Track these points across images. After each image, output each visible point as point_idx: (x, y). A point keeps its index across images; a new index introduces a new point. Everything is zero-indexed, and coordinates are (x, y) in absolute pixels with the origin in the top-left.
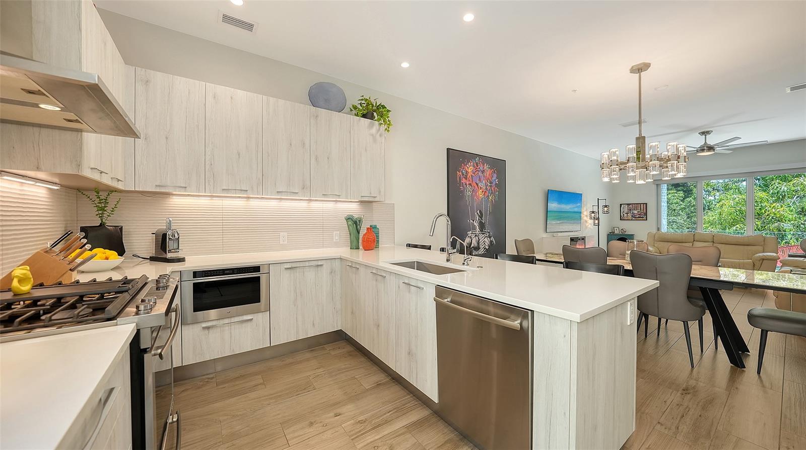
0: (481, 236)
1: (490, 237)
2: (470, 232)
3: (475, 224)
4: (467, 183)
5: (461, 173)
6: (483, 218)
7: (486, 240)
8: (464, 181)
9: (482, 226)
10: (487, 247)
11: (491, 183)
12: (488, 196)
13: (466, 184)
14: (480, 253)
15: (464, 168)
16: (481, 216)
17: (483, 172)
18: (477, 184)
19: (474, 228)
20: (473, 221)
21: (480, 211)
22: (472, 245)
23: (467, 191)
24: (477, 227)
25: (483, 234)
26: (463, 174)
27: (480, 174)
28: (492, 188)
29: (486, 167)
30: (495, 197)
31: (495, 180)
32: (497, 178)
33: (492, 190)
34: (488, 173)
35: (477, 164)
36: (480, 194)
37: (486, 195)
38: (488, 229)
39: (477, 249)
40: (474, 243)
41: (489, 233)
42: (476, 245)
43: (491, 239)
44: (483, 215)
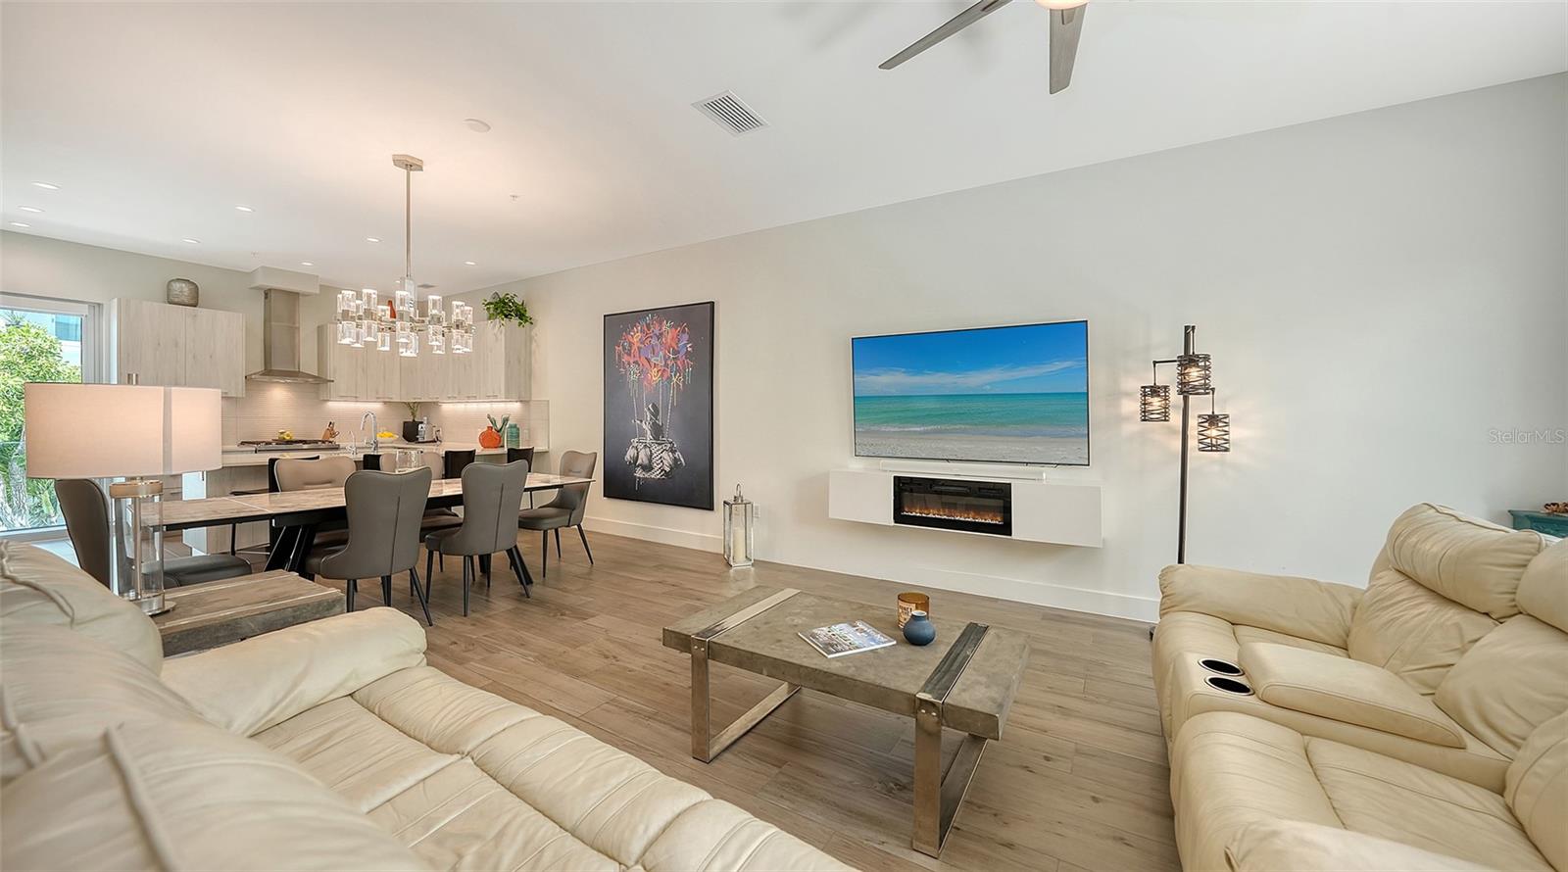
0: (655, 448)
1: (674, 452)
2: (636, 440)
3: (644, 426)
4: (631, 362)
5: (621, 348)
6: (660, 417)
7: (665, 455)
8: (626, 359)
9: (657, 431)
10: (668, 469)
11: (676, 352)
12: (670, 378)
13: (629, 364)
14: (652, 477)
15: (626, 339)
16: (655, 413)
17: (659, 337)
18: (648, 361)
19: (643, 434)
20: (641, 421)
21: (654, 406)
22: (639, 462)
23: (631, 374)
24: (649, 432)
25: (659, 444)
26: (624, 349)
27: (654, 341)
28: (679, 362)
29: (666, 326)
30: (684, 377)
31: (685, 345)
32: (689, 341)
33: (677, 365)
34: (670, 336)
35: (648, 326)
36: (654, 376)
37: (666, 376)
38: (669, 436)
39: (648, 468)
40: (643, 459)
41: (671, 443)
42: (646, 462)
43: (676, 456)
44: (658, 411)
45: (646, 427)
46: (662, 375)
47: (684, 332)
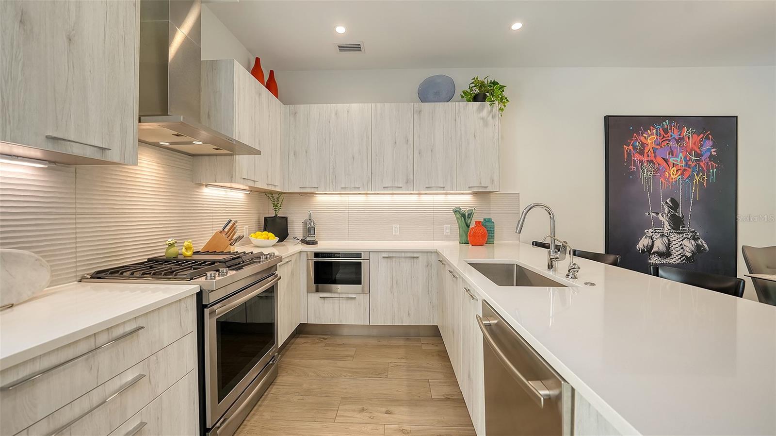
0: (674, 237)
1: (696, 239)
2: (651, 230)
3: (661, 218)
4: (645, 160)
5: (631, 147)
6: (680, 209)
7: (686, 242)
8: (637, 157)
9: (677, 223)
10: (689, 255)
11: (698, 155)
12: (691, 177)
13: (642, 162)
14: (671, 262)
15: (637, 140)
16: (675, 205)
17: (679, 140)
18: (666, 161)
19: (660, 224)
20: (657, 214)
21: (672, 200)
22: (655, 249)
23: (643, 171)
24: (666, 224)
25: (679, 233)
26: (635, 148)
27: (673, 144)
28: (702, 164)
29: (685, 132)
30: (708, 176)
31: (709, 150)
32: (713, 147)
33: (700, 166)
34: (691, 142)
35: (666, 131)
36: (673, 174)
37: (687, 174)
38: (690, 226)
39: (667, 254)
40: (659, 246)
41: (693, 232)
42: (663, 249)
43: (699, 242)
44: (678, 205)
45: (664, 219)
46: (682, 174)
47: (707, 138)
